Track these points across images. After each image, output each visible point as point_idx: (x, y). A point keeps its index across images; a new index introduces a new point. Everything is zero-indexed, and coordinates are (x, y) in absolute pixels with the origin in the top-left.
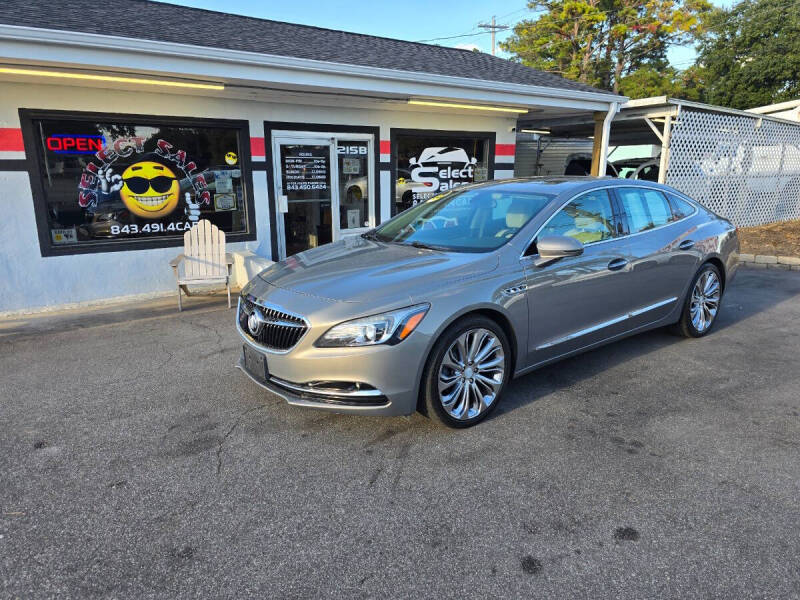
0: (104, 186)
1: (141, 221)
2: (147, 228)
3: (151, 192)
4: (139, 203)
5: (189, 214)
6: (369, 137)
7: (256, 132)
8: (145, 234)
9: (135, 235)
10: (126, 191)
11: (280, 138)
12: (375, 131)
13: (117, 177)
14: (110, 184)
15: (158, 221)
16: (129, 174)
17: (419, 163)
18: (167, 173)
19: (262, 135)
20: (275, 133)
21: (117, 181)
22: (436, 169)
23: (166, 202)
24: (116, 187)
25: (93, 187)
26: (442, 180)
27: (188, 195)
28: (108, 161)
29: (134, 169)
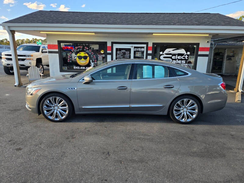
0: (73, 57)
1: (80, 66)
2: (81, 68)
3: (83, 59)
4: (80, 62)
5: (91, 65)
6: (145, 46)
7: (109, 45)
8: (81, 69)
9: (78, 69)
10: (77, 59)
11: (116, 46)
12: (147, 44)
13: (76, 55)
14: (74, 57)
15: (84, 66)
16: (78, 55)
17: (164, 53)
18: (87, 55)
19: (111, 46)
20: (114, 45)
21: (76, 57)
22: (171, 56)
23: (86, 62)
24: (75, 58)
25: (71, 58)
26: (173, 59)
27: (91, 60)
28: (74, 52)
29: (79, 54)
